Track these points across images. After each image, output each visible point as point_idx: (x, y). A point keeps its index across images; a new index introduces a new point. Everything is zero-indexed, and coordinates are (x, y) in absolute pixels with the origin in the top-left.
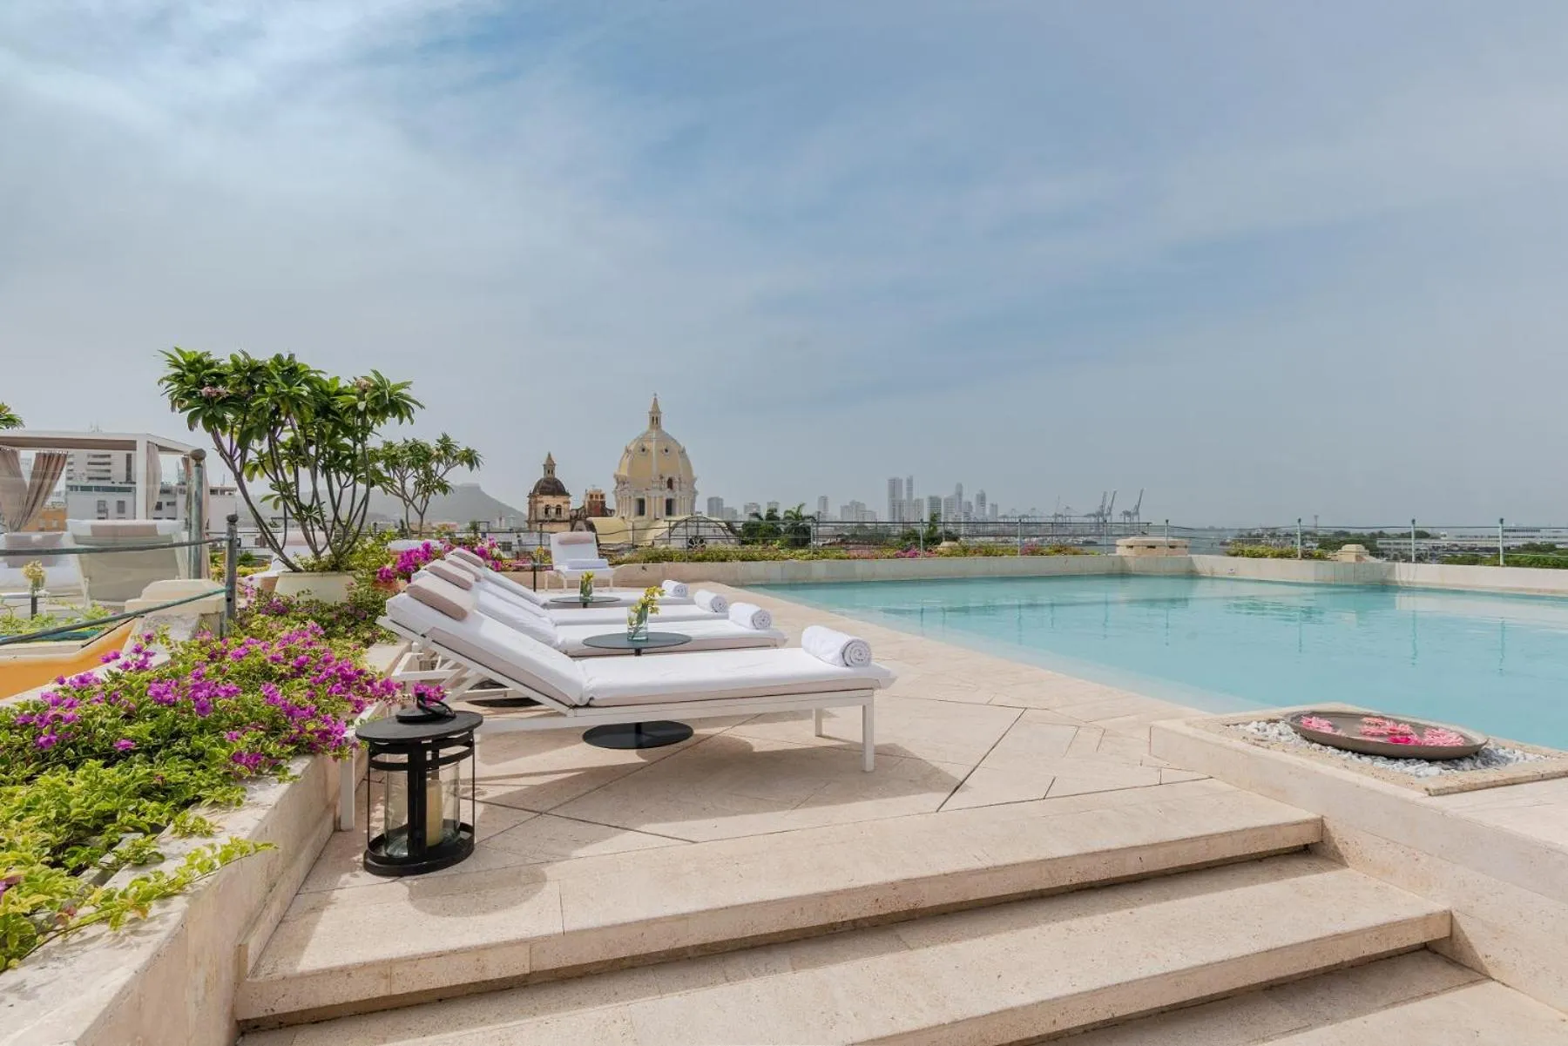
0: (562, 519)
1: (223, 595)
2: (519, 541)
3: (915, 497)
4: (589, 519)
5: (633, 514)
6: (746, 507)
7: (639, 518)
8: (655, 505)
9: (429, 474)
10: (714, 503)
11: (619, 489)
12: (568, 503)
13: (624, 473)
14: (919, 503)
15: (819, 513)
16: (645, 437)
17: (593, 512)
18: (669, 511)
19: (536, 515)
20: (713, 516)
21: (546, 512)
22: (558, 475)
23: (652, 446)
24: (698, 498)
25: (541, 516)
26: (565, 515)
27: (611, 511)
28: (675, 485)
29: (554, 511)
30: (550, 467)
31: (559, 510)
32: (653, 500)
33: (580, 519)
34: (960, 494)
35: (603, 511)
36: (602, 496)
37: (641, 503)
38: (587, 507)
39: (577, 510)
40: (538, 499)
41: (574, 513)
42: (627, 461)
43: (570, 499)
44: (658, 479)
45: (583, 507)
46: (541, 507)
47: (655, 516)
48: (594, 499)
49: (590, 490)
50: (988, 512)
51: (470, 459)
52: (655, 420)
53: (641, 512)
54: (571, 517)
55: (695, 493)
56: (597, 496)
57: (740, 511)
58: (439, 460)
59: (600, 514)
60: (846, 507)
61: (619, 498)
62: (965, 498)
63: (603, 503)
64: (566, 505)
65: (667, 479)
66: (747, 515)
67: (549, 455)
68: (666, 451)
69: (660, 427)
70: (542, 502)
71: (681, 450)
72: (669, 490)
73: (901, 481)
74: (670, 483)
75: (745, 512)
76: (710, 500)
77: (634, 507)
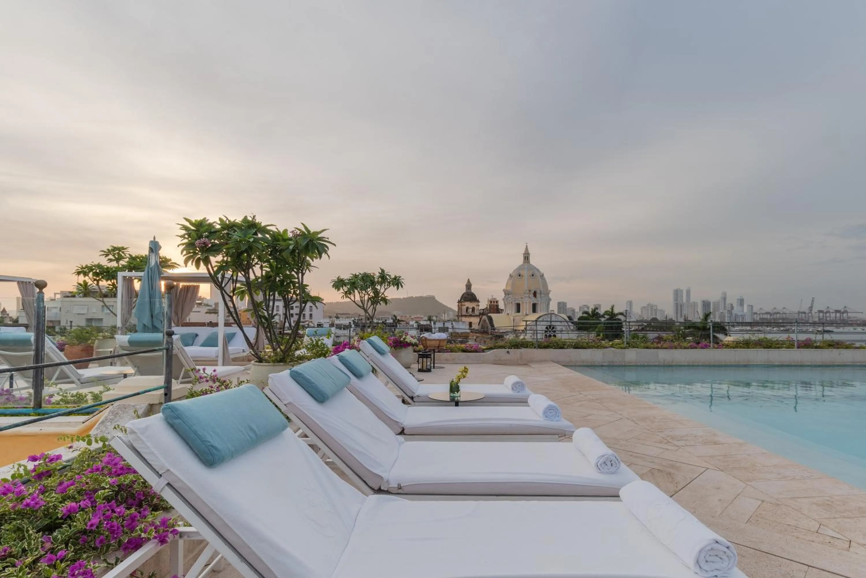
0: (475, 315)
1: (162, 391)
2: (452, 326)
3: (692, 300)
4: (489, 315)
5: (513, 312)
6: (580, 308)
7: (518, 314)
8: (526, 307)
9: (376, 292)
10: (562, 306)
11: (506, 298)
12: (478, 306)
13: (509, 288)
14: (695, 305)
15: (626, 311)
16: (520, 268)
17: (492, 311)
18: (534, 311)
19: (461, 313)
20: (560, 313)
21: (467, 311)
22: (473, 290)
23: (525, 273)
24: (551, 302)
25: (464, 313)
26: (477, 313)
27: (502, 310)
28: (538, 295)
29: (471, 310)
30: (469, 286)
31: (473, 309)
32: (525, 304)
33: (485, 315)
34: (725, 299)
35: (498, 311)
36: (497, 302)
37: (518, 305)
38: (488, 307)
39: (483, 310)
40: (463, 304)
41: (482, 311)
42: (510, 282)
43: (480, 304)
44: (528, 291)
45: (487, 308)
46: (464, 308)
47: (526, 313)
48: (493, 303)
49: (490, 298)
50: (745, 310)
51: (397, 282)
52: (527, 257)
53: (518, 311)
54: (480, 313)
55: (550, 300)
56: (494, 302)
57: (577, 310)
58: (381, 284)
59: (495, 311)
60: (644, 307)
61: (506, 302)
62: (728, 302)
63: (497, 306)
64: (477, 307)
65: (533, 292)
66: (581, 312)
67: (469, 280)
68: (533, 275)
69: (529, 262)
70: (464, 305)
71: (541, 275)
72: (534, 298)
73: (682, 291)
74: (535, 294)
75: (580, 311)
76: (559, 303)
77: (514, 308)
